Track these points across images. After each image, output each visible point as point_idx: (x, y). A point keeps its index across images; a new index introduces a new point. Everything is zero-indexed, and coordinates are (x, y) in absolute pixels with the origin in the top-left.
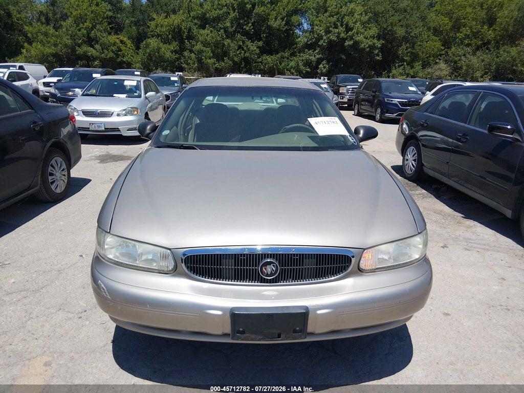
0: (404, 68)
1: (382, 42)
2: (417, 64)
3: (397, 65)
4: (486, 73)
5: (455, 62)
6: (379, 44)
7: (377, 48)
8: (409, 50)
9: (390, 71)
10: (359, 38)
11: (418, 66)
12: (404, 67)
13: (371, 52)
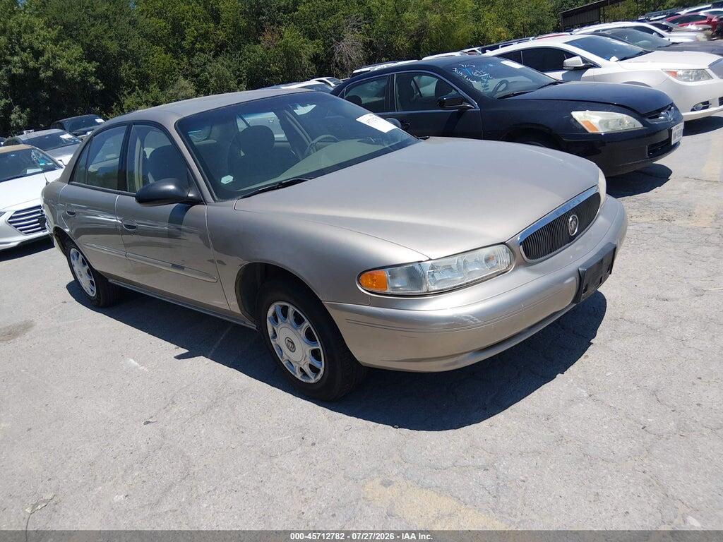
0: (139, 95)
1: (95, 64)
2: (152, 86)
3: (125, 92)
4: (240, 82)
5: (197, 76)
6: (91, 67)
7: (92, 74)
8: (134, 69)
9: (120, 104)
10: (61, 64)
11: (154, 89)
12: (138, 93)
13: (84, 81)
